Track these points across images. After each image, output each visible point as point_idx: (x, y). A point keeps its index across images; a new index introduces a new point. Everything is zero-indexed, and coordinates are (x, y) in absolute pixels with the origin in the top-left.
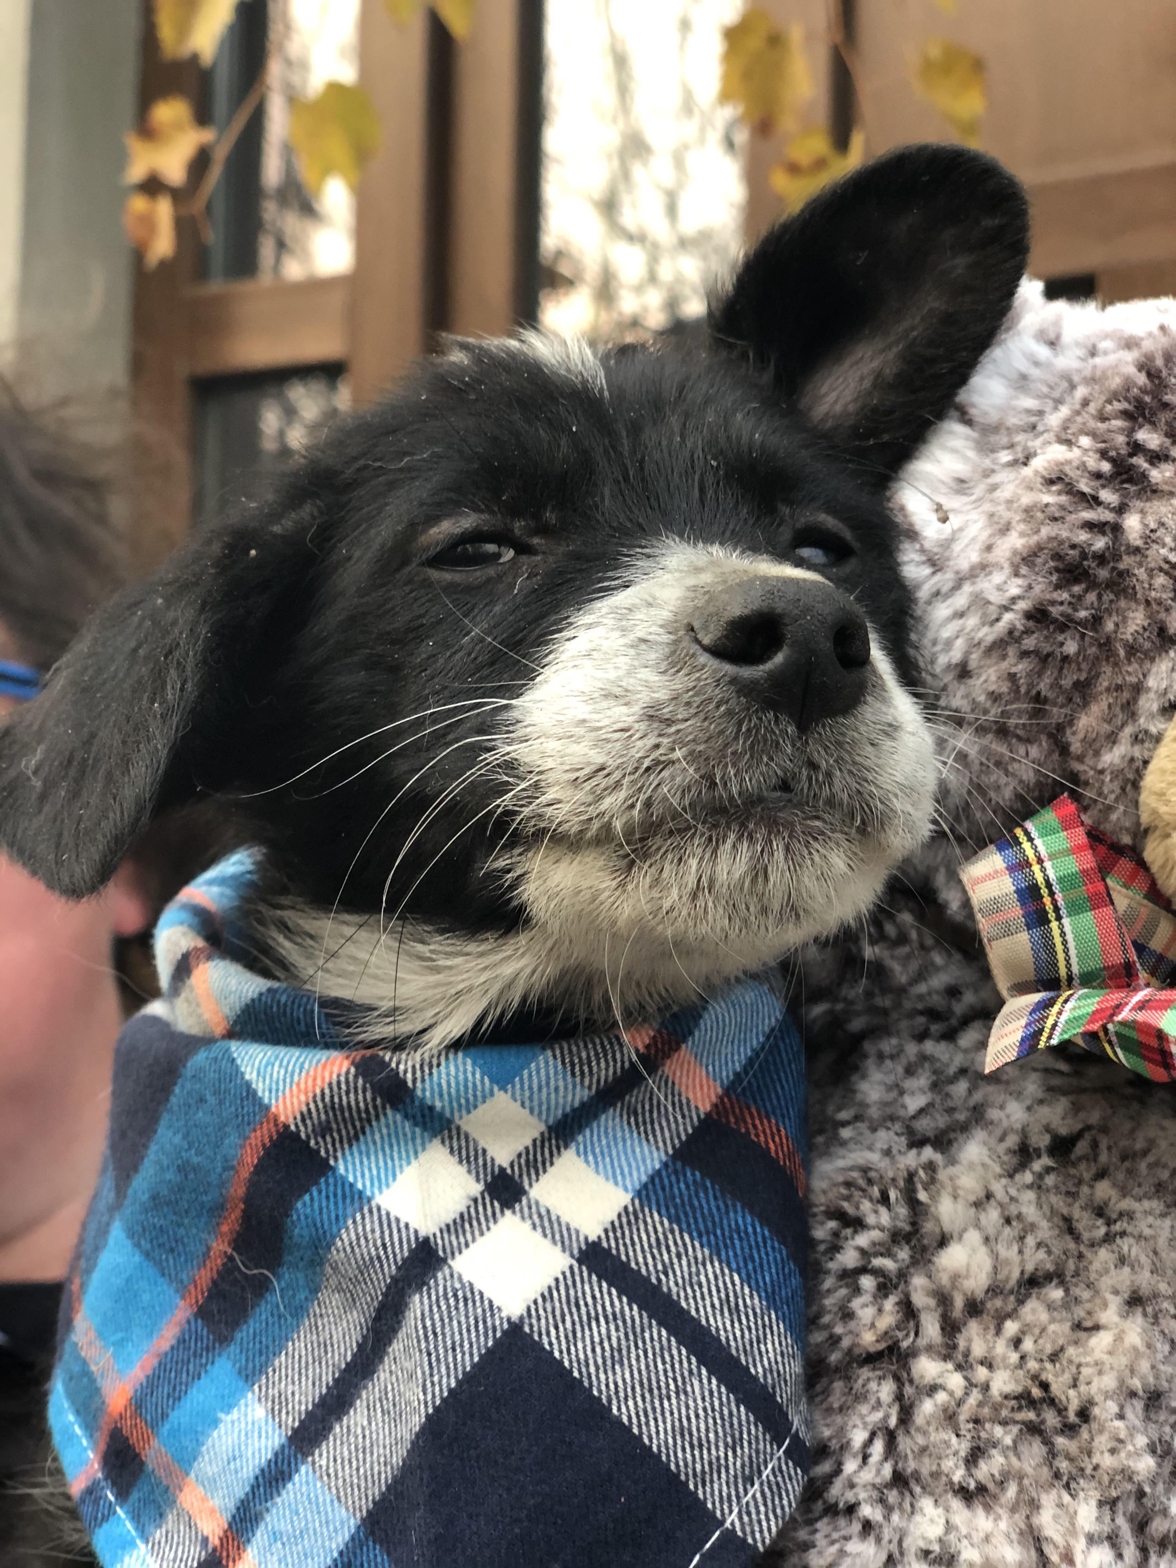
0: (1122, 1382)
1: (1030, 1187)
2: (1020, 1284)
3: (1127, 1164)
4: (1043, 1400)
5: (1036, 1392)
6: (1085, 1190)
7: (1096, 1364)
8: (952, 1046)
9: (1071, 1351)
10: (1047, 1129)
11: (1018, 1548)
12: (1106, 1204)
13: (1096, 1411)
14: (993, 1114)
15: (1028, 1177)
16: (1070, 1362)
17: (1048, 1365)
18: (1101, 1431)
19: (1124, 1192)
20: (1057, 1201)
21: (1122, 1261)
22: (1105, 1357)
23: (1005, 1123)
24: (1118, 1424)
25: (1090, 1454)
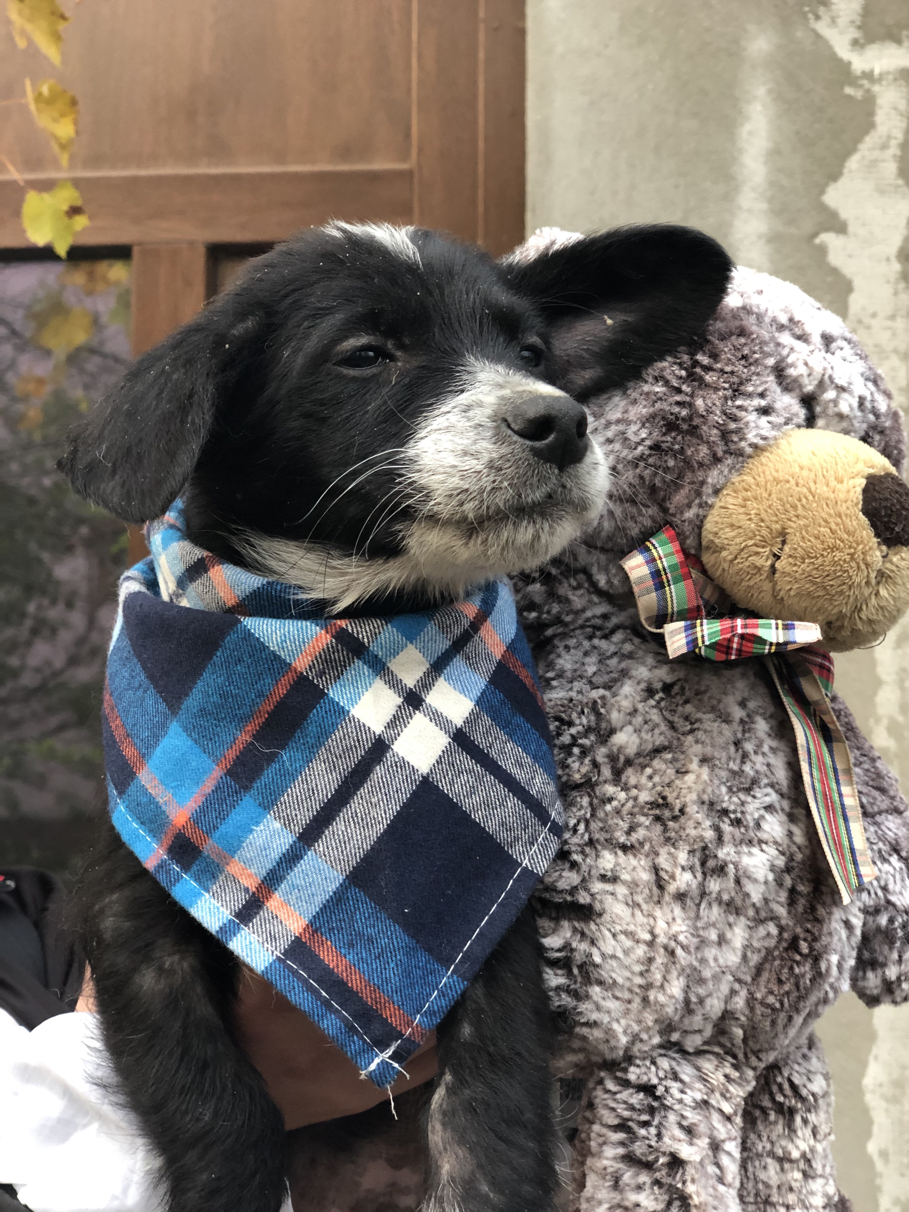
0: (699, 796)
1: (653, 707)
2: (650, 752)
3: (699, 697)
4: (663, 805)
5: (660, 801)
6: (680, 708)
7: (689, 788)
8: (608, 642)
9: (678, 782)
10: (661, 681)
11: (648, 874)
12: (690, 714)
13: (687, 809)
14: (634, 673)
15: (652, 702)
16: (677, 787)
17: (667, 788)
18: (689, 819)
19: (698, 710)
20: (667, 714)
21: (697, 742)
22: (693, 785)
23: (639, 677)
24: (697, 815)
25: (684, 829)
